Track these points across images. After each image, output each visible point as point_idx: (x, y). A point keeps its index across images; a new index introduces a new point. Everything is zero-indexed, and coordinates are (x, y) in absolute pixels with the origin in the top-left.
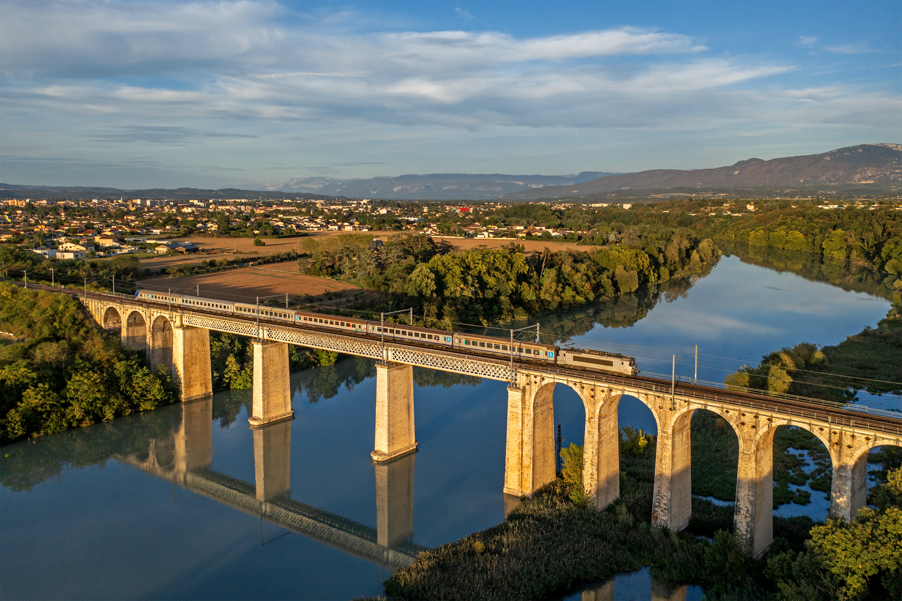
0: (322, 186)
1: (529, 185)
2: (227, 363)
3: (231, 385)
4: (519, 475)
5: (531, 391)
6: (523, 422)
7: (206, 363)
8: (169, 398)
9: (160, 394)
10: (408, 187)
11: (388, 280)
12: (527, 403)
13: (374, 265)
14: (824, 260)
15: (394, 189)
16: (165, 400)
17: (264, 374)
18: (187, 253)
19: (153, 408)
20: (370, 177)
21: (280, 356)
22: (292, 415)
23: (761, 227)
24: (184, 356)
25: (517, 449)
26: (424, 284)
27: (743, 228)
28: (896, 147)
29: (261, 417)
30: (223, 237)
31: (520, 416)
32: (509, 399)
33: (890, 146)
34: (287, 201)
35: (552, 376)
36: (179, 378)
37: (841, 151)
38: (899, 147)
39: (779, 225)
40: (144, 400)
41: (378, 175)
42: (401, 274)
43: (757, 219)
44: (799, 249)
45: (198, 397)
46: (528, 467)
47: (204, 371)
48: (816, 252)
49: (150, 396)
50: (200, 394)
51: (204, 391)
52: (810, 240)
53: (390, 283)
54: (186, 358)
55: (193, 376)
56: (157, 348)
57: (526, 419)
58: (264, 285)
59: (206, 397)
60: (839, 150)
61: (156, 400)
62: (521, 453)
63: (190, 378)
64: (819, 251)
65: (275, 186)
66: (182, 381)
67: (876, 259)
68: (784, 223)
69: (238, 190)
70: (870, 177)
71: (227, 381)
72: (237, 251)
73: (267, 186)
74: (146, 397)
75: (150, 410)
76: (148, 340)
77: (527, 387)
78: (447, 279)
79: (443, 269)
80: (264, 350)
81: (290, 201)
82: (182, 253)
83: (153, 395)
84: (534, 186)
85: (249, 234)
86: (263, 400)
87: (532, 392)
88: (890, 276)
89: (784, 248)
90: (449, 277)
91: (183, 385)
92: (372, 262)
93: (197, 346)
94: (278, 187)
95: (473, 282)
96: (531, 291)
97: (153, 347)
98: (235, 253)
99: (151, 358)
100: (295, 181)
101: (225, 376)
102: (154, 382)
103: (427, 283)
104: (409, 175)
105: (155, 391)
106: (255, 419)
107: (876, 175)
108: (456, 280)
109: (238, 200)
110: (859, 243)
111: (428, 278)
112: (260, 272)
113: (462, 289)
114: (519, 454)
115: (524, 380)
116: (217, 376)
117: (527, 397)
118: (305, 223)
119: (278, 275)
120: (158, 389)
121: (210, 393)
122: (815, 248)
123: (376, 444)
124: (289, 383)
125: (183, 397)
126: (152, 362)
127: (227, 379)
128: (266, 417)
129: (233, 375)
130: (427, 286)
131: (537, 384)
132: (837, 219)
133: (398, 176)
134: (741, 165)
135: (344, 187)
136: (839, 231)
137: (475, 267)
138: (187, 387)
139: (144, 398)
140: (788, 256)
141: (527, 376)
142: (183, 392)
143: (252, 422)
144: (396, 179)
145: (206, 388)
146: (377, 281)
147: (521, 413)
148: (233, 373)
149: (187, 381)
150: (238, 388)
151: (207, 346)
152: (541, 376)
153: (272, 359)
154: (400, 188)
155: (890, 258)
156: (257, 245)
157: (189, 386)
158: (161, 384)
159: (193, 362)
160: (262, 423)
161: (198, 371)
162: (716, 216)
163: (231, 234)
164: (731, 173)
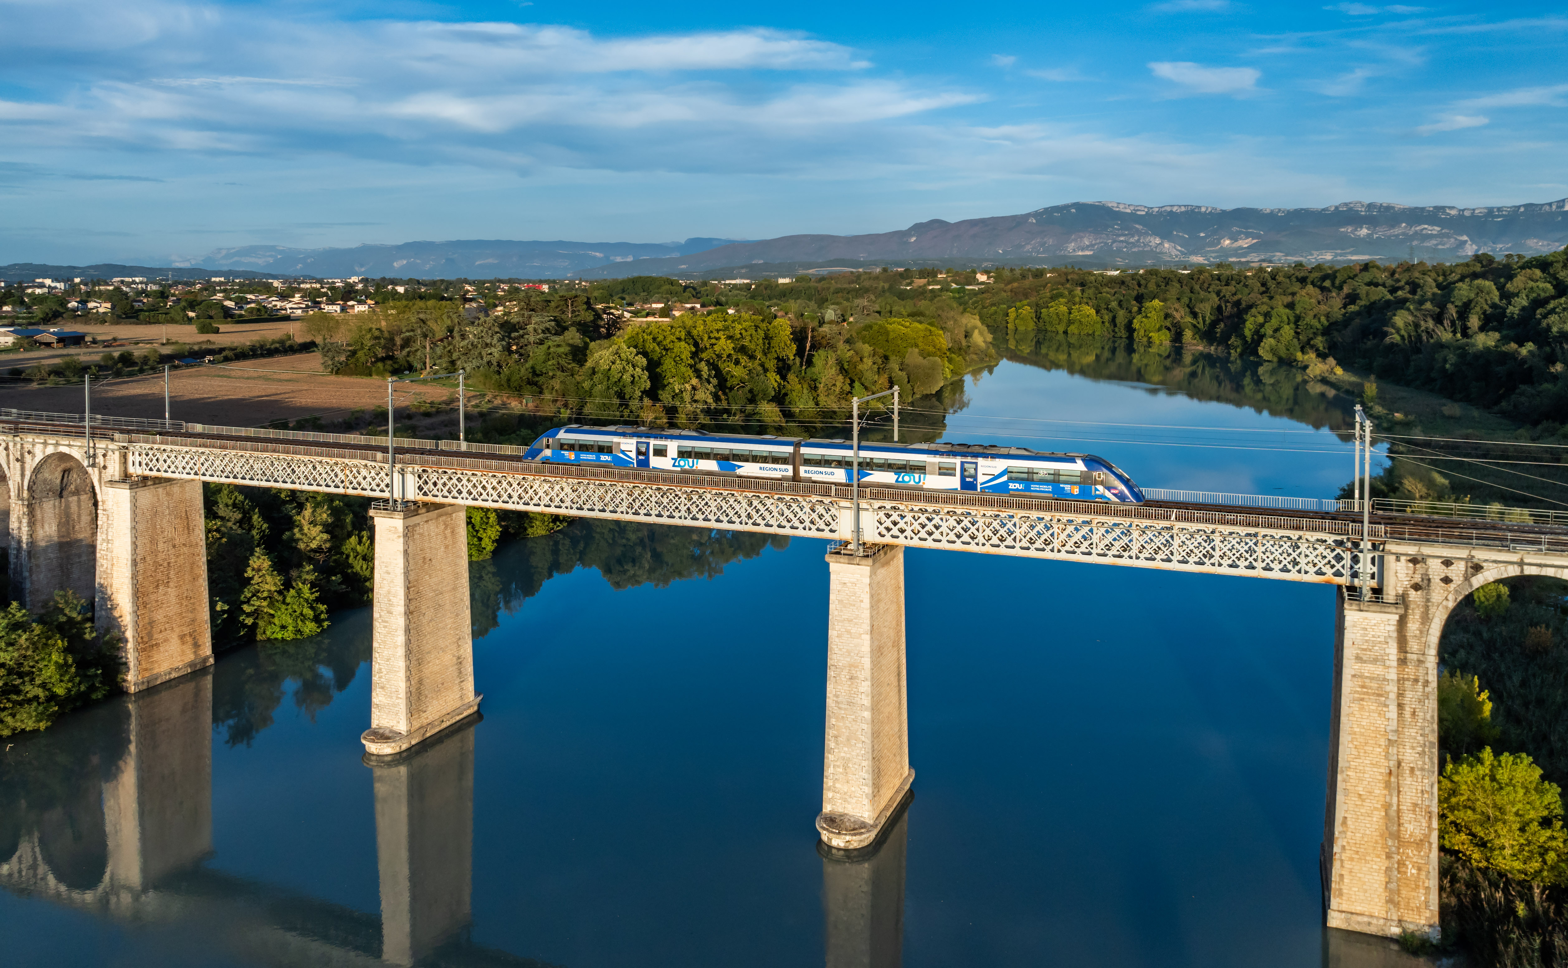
0: (271, 260)
1: (612, 258)
2: (249, 573)
3: (259, 631)
4: (1388, 870)
5: (1427, 608)
6: (1400, 706)
7: (195, 579)
8: (92, 688)
9: (67, 677)
10: (418, 261)
11: (538, 375)
12: (1413, 645)
13: (500, 348)
14: (1135, 346)
15: (395, 264)
16: (80, 695)
17: (409, 600)
18: (61, 345)
19: (42, 725)
20: (354, 244)
21: (447, 547)
22: (476, 708)
23: (1025, 302)
24: (134, 563)
25: (1379, 790)
26: (627, 378)
27: (993, 305)
28: (1117, 207)
29: (402, 727)
30: (126, 324)
31: (1392, 689)
32: (1349, 636)
33: (1110, 205)
34: (217, 279)
35: (1515, 558)
36: (119, 627)
37: (1049, 211)
38: (1121, 206)
39: (1053, 298)
40: (15, 703)
41: (368, 242)
42: (563, 362)
43: (1011, 291)
44: (1090, 332)
45: (174, 675)
46: (1419, 844)
47: (187, 599)
48: (1119, 335)
49: (32, 690)
50: (180, 665)
51: (190, 657)
52: (1107, 318)
53: (541, 380)
54: (141, 566)
55: (159, 616)
56: (43, 544)
57: (1409, 695)
58: (260, 394)
59: (197, 672)
60: (1046, 210)
61: (52, 697)
62: (1395, 800)
63: (151, 623)
64: (1123, 334)
65: (188, 260)
66: (129, 634)
67: (1233, 340)
68: (1061, 295)
69: (125, 267)
70: (1088, 246)
71: (249, 621)
72: (168, 340)
73: (175, 261)
74: (18, 692)
75: (36, 731)
76: (13, 524)
77: (1413, 595)
78: (665, 367)
79: (657, 348)
80: (408, 533)
81: (222, 279)
82: (48, 345)
83: (43, 686)
84: (619, 259)
85: (178, 318)
86: (408, 679)
87: (1432, 610)
88: (1267, 364)
89: (1065, 332)
90: (668, 364)
91: (130, 645)
92: (495, 341)
93: (169, 532)
94: (193, 262)
95: (709, 375)
96: (805, 391)
97: (32, 544)
98: (163, 344)
99: (26, 574)
100: (224, 252)
101: (246, 608)
102: (46, 644)
103: (633, 376)
104: (419, 242)
105: (49, 672)
106: (383, 737)
107: (1095, 244)
108: (683, 369)
109: (127, 279)
110: (1189, 319)
111: (633, 366)
112: (233, 374)
113: (694, 388)
114: (1387, 807)
115: (1402, 576)
116: (224, 612)
117: (1413, 626)
118: (274, 303)
119: (275, 376)
120: (59, 666)
121: (205, 659)
122: (1117, 329)
123: (828, 795)
124: (468, 621)
125: (132, 679)
126: (28, 585)
127: (249, 615)
128: (416, 725)
129: (265, 604)
130: (632, 382)
131: (1452, 586)
132: (1137, 287)
133: (400, 242)
134: (918, 228)
135: (309, 261)
136: (1156, 303)
137: (712, 345)
138: (144, 650)
139: (14, 697)
140: (1073, 344)
141: (1414, 561)
142: (132, 665)
143: (373, 747)
144: (398, 248)
145: (196, 646)
146: (516, 377)
147: (1393, 675)
148: (265, 599)
149: (144, 634)
150: (280, 636)
151: (197, 531)
152: (1467, 560)
153: (428, 556)
154: (405, 262)
155: (1263, 336)
156: (202, 332)
157: (147, 645)
158: (66, 651)
159: (159, 576)
160: (404, 747)
161: (173, 600)
162: (941, 290)
163: (141, 317)
164: (905, 239)
